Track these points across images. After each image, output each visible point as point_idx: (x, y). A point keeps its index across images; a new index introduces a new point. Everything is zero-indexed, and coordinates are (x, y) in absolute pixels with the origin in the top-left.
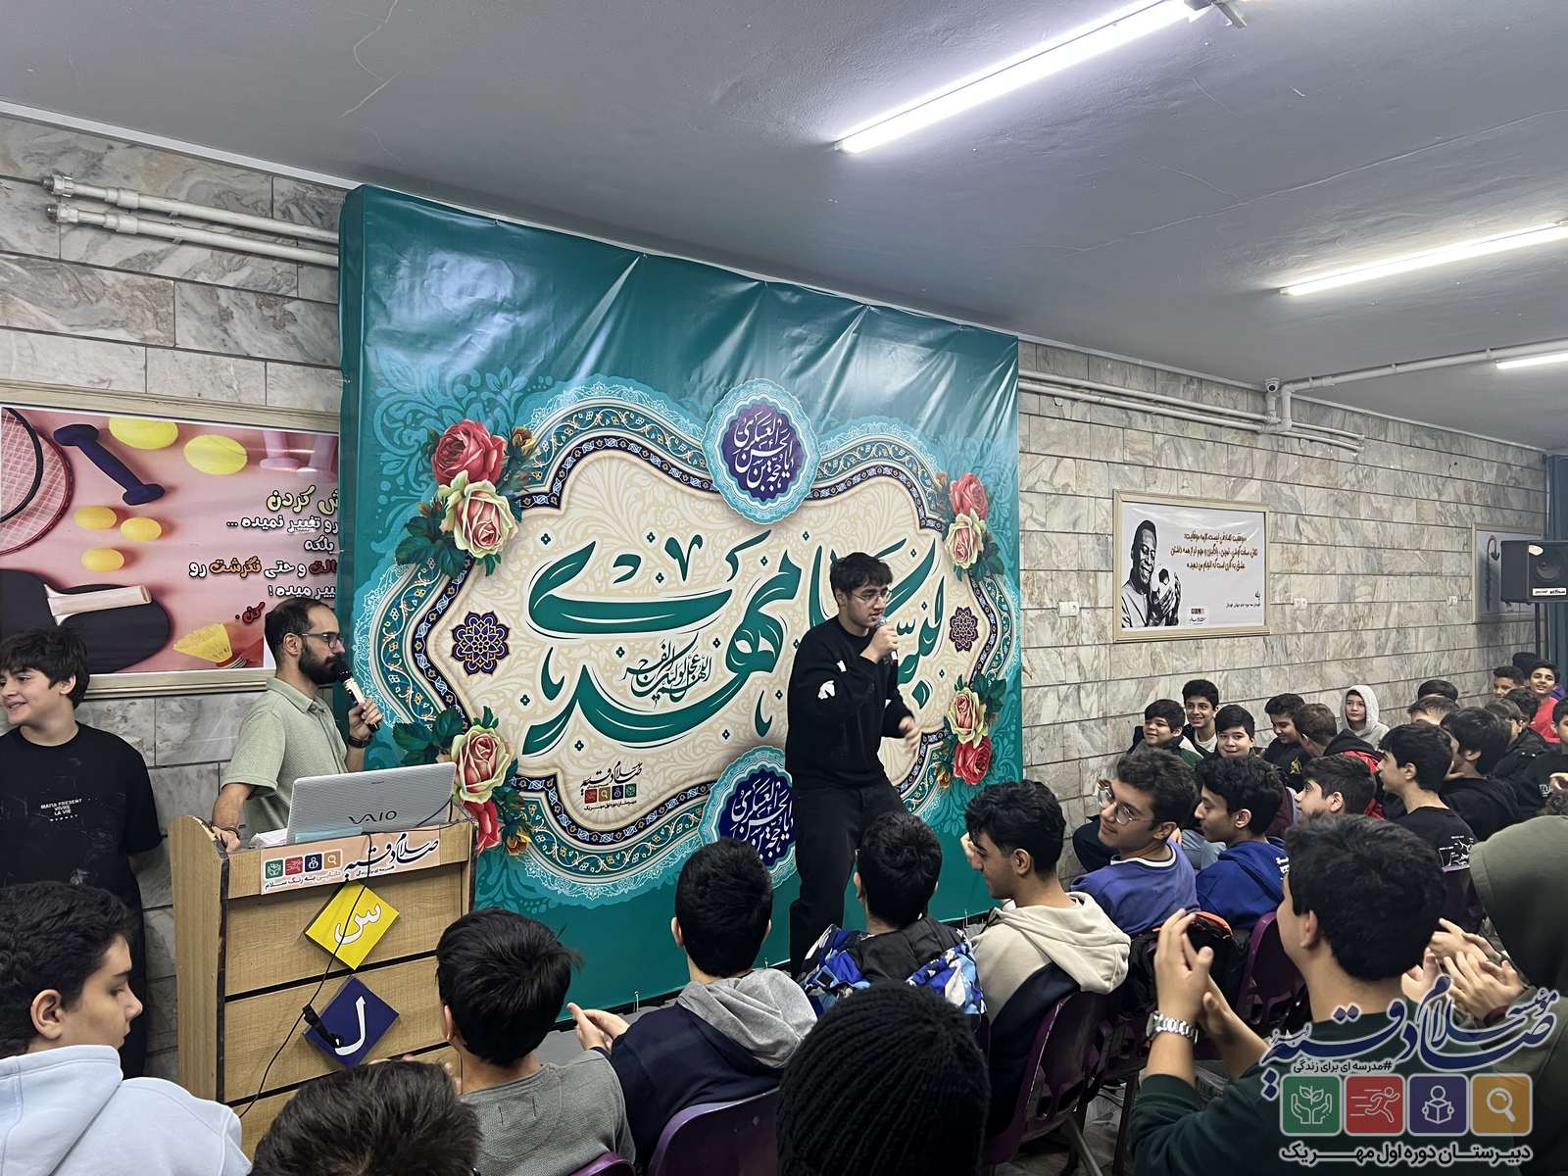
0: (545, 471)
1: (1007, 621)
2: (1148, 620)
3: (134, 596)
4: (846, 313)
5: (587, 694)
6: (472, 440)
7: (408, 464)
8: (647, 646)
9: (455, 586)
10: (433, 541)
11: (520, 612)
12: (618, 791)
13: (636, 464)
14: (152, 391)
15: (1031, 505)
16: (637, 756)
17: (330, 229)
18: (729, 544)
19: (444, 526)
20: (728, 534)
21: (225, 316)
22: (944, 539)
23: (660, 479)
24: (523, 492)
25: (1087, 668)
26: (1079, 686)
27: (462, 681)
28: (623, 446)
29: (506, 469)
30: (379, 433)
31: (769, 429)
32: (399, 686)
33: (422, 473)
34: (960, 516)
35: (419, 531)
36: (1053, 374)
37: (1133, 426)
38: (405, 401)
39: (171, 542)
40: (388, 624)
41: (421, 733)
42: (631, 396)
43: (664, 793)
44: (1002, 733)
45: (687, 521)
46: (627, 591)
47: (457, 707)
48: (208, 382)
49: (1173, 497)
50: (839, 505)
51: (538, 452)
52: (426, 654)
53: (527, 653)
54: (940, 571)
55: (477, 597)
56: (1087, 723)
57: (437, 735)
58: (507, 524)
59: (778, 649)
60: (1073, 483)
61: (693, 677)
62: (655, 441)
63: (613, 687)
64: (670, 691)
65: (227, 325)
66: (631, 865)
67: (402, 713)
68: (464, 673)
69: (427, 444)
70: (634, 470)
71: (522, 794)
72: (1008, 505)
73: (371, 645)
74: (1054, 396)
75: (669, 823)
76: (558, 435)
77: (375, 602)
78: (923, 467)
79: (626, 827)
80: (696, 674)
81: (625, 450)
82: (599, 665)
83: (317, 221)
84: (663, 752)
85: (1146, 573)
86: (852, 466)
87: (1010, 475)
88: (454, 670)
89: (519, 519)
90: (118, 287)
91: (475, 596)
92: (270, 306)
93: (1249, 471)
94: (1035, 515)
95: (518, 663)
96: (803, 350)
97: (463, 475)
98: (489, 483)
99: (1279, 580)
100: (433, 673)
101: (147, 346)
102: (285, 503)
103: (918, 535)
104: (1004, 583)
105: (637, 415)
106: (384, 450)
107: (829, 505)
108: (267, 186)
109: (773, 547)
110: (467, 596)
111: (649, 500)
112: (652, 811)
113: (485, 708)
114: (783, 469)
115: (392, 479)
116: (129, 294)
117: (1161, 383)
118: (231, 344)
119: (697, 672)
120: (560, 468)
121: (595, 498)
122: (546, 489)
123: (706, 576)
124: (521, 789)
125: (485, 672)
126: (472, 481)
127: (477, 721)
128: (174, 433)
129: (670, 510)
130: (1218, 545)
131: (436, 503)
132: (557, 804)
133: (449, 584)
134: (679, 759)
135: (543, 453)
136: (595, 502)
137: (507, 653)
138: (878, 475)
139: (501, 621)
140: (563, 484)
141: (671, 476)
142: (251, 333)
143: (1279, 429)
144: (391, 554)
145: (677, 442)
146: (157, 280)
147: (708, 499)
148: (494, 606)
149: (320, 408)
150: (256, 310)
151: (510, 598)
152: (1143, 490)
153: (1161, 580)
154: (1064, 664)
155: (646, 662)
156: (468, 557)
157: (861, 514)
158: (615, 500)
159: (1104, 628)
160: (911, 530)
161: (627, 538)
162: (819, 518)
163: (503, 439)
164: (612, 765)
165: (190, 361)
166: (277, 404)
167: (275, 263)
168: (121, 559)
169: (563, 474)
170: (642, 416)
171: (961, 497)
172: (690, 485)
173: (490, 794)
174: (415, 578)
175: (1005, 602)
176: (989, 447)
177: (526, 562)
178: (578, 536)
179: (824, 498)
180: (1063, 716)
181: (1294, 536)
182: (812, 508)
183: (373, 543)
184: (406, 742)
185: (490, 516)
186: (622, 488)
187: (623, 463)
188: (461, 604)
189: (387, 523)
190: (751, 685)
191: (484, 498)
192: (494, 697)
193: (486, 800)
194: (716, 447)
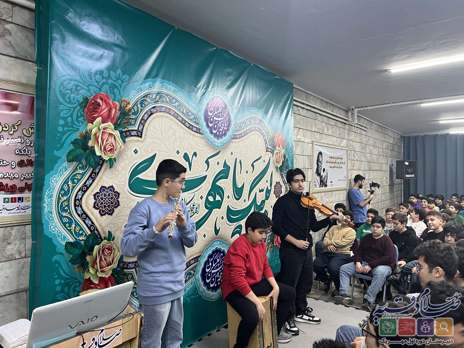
0: (136, 119)
2: (320, 185)
4: (245, 65)
6: (104, 102)
7: (73, 111)
9: (95, 173)
10: (85, 151)
11: (125, 185)
13: (172, 120)
18: (206, 156)
19: (90, 144)
20: (206, 152)
22: (273, 156)
23: (182, 127)
24: (126, 129)
27: (98, 219)
28: (167, 111)
29: (119, 118)
30: (58, 95)
31: (220, 109)
32: (67, 223)
33: (80, 117)
34: (277, 148)
35: (78, 146)
37: (317, 119)
38: (71, 80)
40: (63, 192)
41: (79, 246)
42: (170, 89)
45: (192, 146)
47: (96, 232)
49: (327, 144)
50: (243, 142)
51: (133, 111)
52: (81, 207)
53: (128, 204)
54: (271, 169)
57: (87, 246)
58: (119, 144)
59: (222, 199)
60: (302, 137)
61: (193, 212)
62: (180, 110)
67: (69, 236)
68: (99, 215)
69: (82, 103)
70: (172, 122)
71: (125, 270)
72: (290, 145)
73: (54, 203)
74: (299, 106)
76: (141, 104)
77: (56, 181)
78: (267, 129)
81: (168, 113)
85: (320, 170)
86: (247, 126)
87: (291, 133)
88: (94, 214)
89: (124, 142)
91: (105, 178)
93: (344, 136)
95: (124, 209)
96: (231, 78)
97: (99, 119)
98: (111, 124)
99: (350, 171)
100: (84, 216)
102: (4, 129)
103: (266, 154)
105: (173, 98)
106: (61, 104)
107: (239, 141)
109: (221, 158)
110: (101, 178)
111: (177, 136)
113: (109, 231)
114: (225, 126)
115: (65, 119)
117: (324, 105)
119: (194, 210)
120: (142, 119)
121: (155, 133)
122: (136, 128)
123: (198, 169)
124: (124, 268)
125: (109, 214)
126: (103, 122)
127: (105, 238)
129: (185, 141)
130: (337, 160)
131: (87, 132)
133: (92, 172)
135: (135, 112)
136: (156, 136)
137: (119, 205)
138: (254, 130)
139: (116, 190)
140: (143, 126)
141: (185, 126)
143: (352, 123)
144: (64, 157)
145: (188, 111)
147: (198, 137)
148: (113, 182)
149: (24, 81)
151: (120, 179)
152: (319, 141)
153: (323, 172)
156: (101, 159)
157: (249, 145)
158: (164, 134)
160: (264, 153)
161: (169, 153)
162: (236, 146)
163: (117, 103)
169: (143, 122)
170: (175, 99)
171: (278, 141)
172: (193, 131)
173: (111, 272)
174: (76, 169)
177: (127, 162)
178: (149, 151)
179: (238, 138)
181: (353, 158)
182: (234, 142)
183: (55, 151)
184: (72, 251)
185: (112, 140)
186: (167, 130)
187: (168, 119)
188: (98, 182)
189: (62, 141)
190: (213, 215)
191: (109, 131)
192: (113, 226)
193: (109, 275)
194: (202, 114)
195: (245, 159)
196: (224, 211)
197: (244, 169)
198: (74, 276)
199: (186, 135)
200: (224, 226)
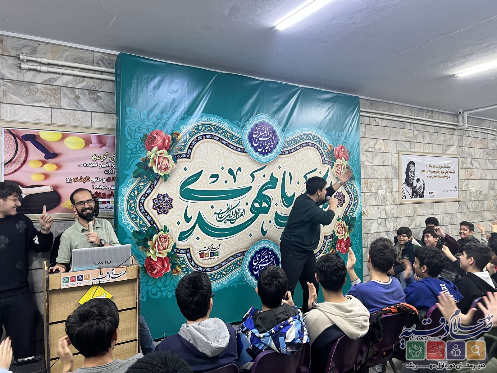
0: (185, 146)
1: (356, 197)
2: (412, 196)
3: (48, 189)
4: (294, 90)
5: (200, 221)
6: (159, 136)
7: (137, 144)
8: (222, 205)
9: (154, 185)
10: (146, 170)
11: (176, 194)
12: (212, 254)
13: (217, 144)
14: (54, 122)
15: (366, 156)
16: (218, 242)
17: (113, 68)
18: (251, 170)
19: (150, 165)
20: (251, 167)
21: (78, 98)
22: (332, 168)
23: (226, 148)
24: (177, 153)
25: (389, 213)
26: (386, 219)
27: (156, 217)
28: (212, 137)
29: (171, 146)
30: (127, 135)
31: (265, 131)
32: (134, 218)
33: (142, 147)
34: (338, 160)
35: (141, 167)
36: (374, 110)
37: (406, 128)
38: (136, 124)
39: (60, 171)
40: (130, 198)
41: (142, 234)
42: (215, 121)
43: (228, 255)
44: (354, 235)
45: (236, 163)
46: (214, 187)
47: (155, 225)
48: (72, 120)
49: (422, 153)
50: (292, 157)
51: (182, 140)
52: (144, 207)
53: (179, 207)
54: (330, 179)
55: (161, 188)
56: (389, 232)
57: (148, 234)
58: (172, 164)
59: (270, 206)
60: (382, 148)
61: (239, 216)
62: (224, 135)
63: (210, 219)
64: (230, 220)
65: (78, 101)
66: (217, 279)
67: (135, 227)
68: (157, 214)
69: (143, 138)
70: (217, 145)
71: (178, 254)
72: (356, 156)
73: (125, 204)
74: (375, 118)
75: (231, 265)
76: (189, 134)
77: (126, 191)
78: (324, 143)
79: (215, 266)
80: (240, 214)
81: (213, 139)
82: (204, 211)
83: (108, 66)
84: (228, 241)
85: (411, 180)
86: (297, 143)
87: (357, 146)
88: (153, 213)
89: (176, 162)
90: (42, 89)
91: (160, 188)
92: (92, 94)
93: (451, 143)
94: (368, 159)
95: (176, 211)
96: (278, 103)
97: (156, 148)
98: (165, 150)
99: (464, 181)
100: (146, 214)
101: (52, 108)
102: (98, 158)
103: (322, 166)
104: (355, 184)
105: (217, 127)
106: (129, 140)
107: (288, 157)
108: (91, 55)
109: (268, 171)
110: (158, 188)
111: (222, 156)
112: (224, 261)
113: (165, 225)
114: (271, 145)
115: (131, 150)
116: (46, 91)
117: (416, 112)
118: (80, 107)
119: (239, 214)
120: (190, 145)
121: (202, 155)
122: (185, 152)
123: (243, 181)
124: (177, 253)
125: (164, 213)
126: (159, 150)
127: (162, 230)
128: (61, 136)
129: (230, 159)
130: (440, 169)
131: (147, 158)
132: (190, 258)
133: (151, 184)
134: (234, 244)
135: (184, 140)
136: (203, 156)
137: (172, 207)
138: (307, 146)
139: (170, 196)
140: (191, 151)
141: (230, 147)
142: (86, 103)
143: (463, 128)
144: (131, 174)
145: (232, 136)
146: (55, 87)
147: (242, 155)
148: (167, 191)
149: (110, 127)
150: (88, 95)
151: (173, 189)
152: (410, 150)
153: (417, 182)
154: (380, 212)
155: (222, 210)
156: (158, 175)
157: (300, 159)
158: (209, 155)
159: (395, 199)
160: (320, 165)
161: (214, 168)
162: (284, 161)
163: (170, 136)
164: (210, 245)
165: (66, 113)
166: (96, 126)
167: (94, 80)
168: (44, 177)
169: (191, 147)
170: (219, 127)
171: (338, 153)
172: (237, 151)
173: (167, 254)
174: (140, 182)
175: (355, 190)
176: (349, 136)
177: (178, 177)
178: (197, 168)
179: (286, 154)
180: (380, 230)
181: (470, 166)
182: (282, 157)
183: (125, 171)
184: (137, 237)
185: (166, 162)
186: (212, 151)
187: (213, 143)
188: (156, 191)
189: (130, 164)
190: (260, 218)
191: (163, 156)
192: (167, 222)
193: (165, 256)
194: (246, 137)
195: (296, 171)
196: (272, 216)
197: (294, 180)
198: (139, 254)
199: (230, 154)
200: (271, 229)
